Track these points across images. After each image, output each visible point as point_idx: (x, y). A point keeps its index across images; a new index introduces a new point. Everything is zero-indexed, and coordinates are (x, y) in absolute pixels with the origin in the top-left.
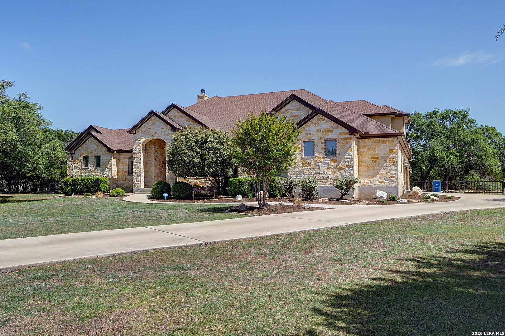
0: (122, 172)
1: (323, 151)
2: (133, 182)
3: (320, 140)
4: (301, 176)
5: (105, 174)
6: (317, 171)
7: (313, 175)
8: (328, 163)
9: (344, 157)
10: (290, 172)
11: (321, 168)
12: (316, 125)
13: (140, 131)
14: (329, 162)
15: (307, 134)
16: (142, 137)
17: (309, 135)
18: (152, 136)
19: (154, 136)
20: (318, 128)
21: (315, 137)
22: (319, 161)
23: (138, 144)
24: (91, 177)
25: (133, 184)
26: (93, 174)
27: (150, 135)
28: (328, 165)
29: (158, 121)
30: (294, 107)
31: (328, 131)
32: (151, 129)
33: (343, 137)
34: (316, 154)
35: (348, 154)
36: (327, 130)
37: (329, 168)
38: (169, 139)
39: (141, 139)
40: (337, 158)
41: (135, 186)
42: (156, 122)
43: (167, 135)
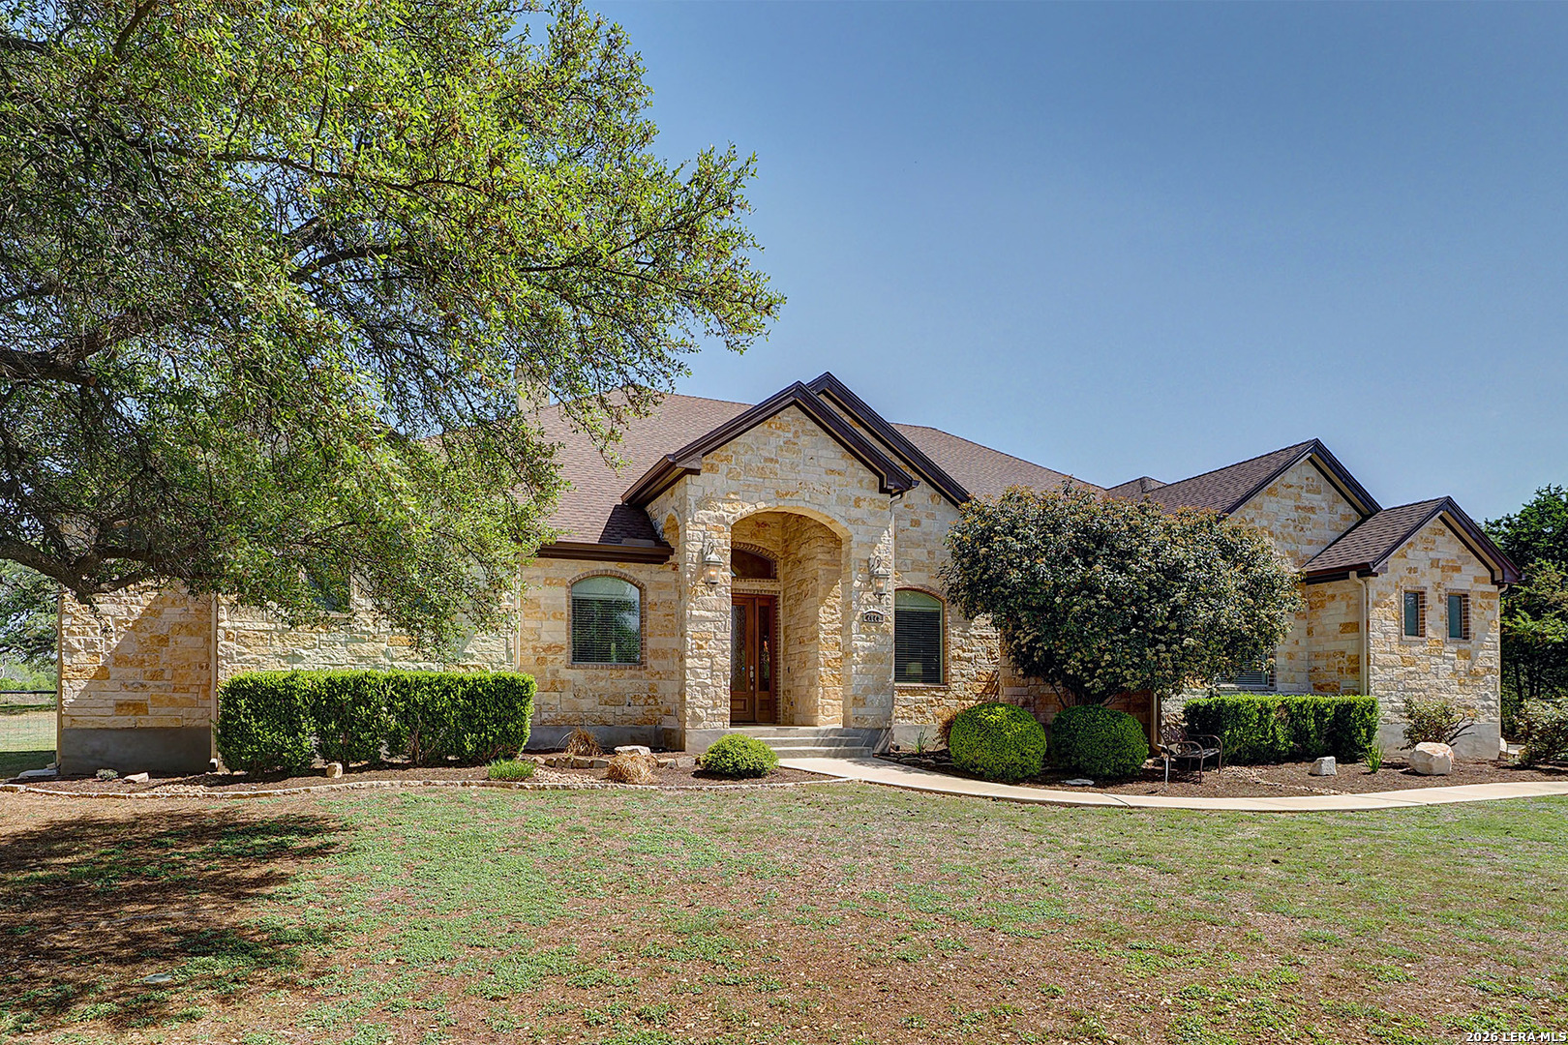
0: (534, 648)
1: (1444, 622)
2: (688, 698)
3: (1437, 591)
4: (1399, 694)
5: (472, 656)
6: (1432, 682)
7: (1424, 691)
8: (1454, 659)
9: (1482, 645)
10: (1375, 681)
11: (1441, 673)
12: (1430, 546)
13: (723, 467)
14: (1455, 655)
15: (1410, 570)
16: (732, 496)
17: (1415, 572)
18: (780, 495)
19: (795, 497)
20: (1432, 554)
21: (1427, 581)
22: (1436, 653)
23: (711, 523)
24: (377, 667)
25: (689, 711)
26: (385, 654)
27: (772, 491)
28: (1453, 665)
29: (812, 434)
30: (1306, 482)
31: (1452, 566)
32: (777, 465)
33: (1481, 589)
34: (1429, 632)
35: (1490, 637)
36: (1450, 564)
37: (1455, 672)
38: (864, 523)
39: (724, 501)
40: (1469, 646)
41: (697, 719)
42: (804, 440)
43: (852, 503)
